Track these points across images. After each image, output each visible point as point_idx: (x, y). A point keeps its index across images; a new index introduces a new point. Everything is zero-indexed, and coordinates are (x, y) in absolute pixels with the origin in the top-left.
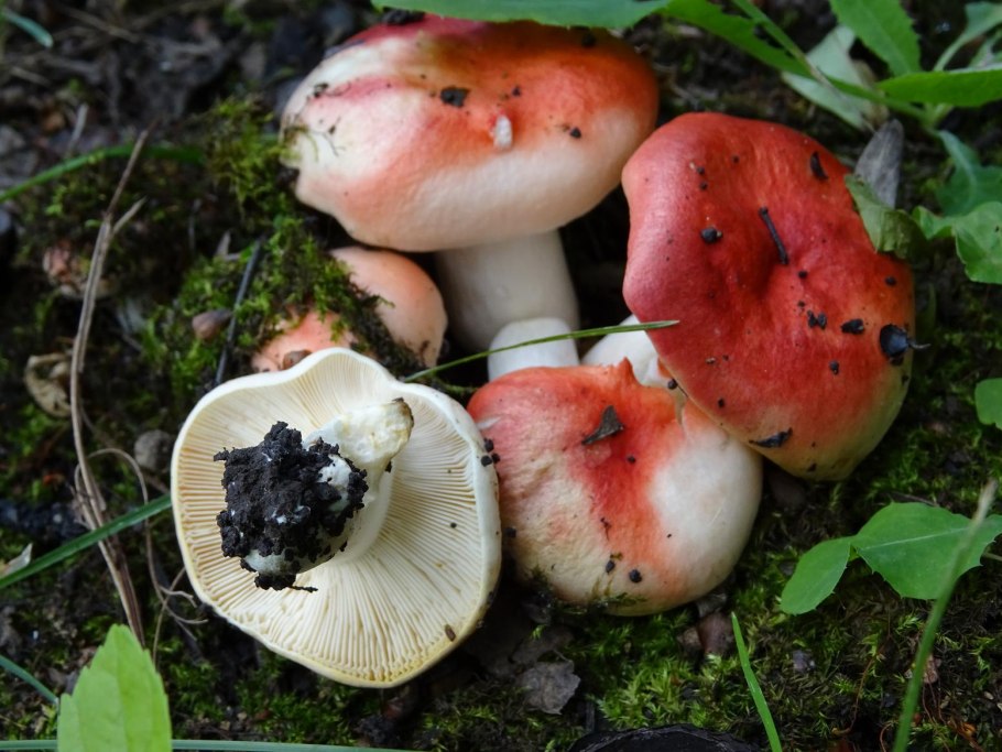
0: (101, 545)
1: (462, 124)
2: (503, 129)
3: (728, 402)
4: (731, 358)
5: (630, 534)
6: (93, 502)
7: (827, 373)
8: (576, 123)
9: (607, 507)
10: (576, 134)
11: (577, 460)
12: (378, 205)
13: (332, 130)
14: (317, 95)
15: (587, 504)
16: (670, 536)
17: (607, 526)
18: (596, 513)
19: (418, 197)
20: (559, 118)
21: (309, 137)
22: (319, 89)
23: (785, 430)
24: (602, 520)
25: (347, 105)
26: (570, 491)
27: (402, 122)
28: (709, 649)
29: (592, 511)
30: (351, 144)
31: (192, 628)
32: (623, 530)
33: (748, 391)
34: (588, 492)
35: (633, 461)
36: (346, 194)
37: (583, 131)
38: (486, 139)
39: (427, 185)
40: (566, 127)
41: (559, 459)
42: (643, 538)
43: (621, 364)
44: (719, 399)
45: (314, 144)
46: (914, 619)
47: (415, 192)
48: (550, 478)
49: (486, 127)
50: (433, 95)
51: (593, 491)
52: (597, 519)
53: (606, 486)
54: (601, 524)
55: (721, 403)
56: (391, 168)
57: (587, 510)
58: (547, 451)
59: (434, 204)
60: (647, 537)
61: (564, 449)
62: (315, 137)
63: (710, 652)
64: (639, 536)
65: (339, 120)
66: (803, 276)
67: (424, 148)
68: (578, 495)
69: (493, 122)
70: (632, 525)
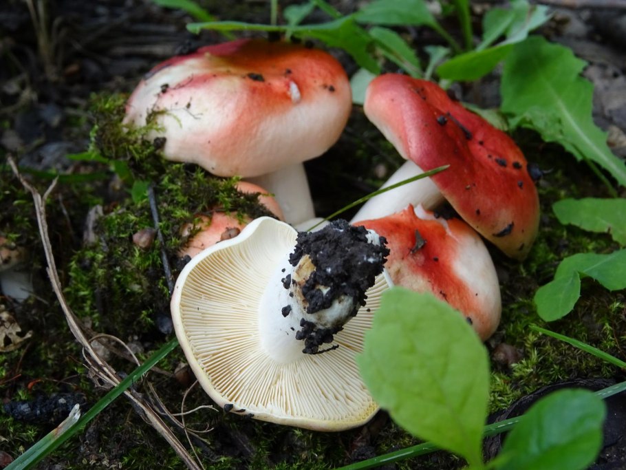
0: (127, 393)
1: (269, 90)
2: (294, 91)
3: (481, 211)
4: (476, 185)
5: (458, 297)
6: (105, 369)
7: (519, 189)
8: (329, 83)
9: (440, 286)
10: (332, 89)
11: (411, 264)
12: (234, 144)
13: (189, 106)
14: (164, 91)
15: (429, 286)
16: (477, 295)
17: (445, 296)
18: (435, 290)
19: (259, 134)
20: (319, 82)
21: (168, 114)
22: (164, 88)
23: (510, 223)
24: (441, 292)
25: (193, 90)
26: (416, 281)
27: (236, 92)
28: (510, 362)
29: (433, 289)
30: (206, 110)
31: (205, 436)
32: (453, 296)
33: (489, 203)
34: (426, 279)
35: (436, 260)
36: (209, 142)
37: (335, 87)
38: (286, 97)
39: (263, 126)
40: (325, 86)
41: (402, 264)
42: (464, 298)
43: (409, 208)
44: (476, 209)
45: (175, 117)
46: (618, 304)
47: (257, 131)
48: (403, 276)
49: (285, 89)
50: (244, 78)
51: (429, 278)
52: (438, 293)
53: (433, 274)
54: (441, 295)
55: (478, 212)
56: (239, 118)
57: (431, 289)
58: (395, 261)
59: (269, 138)
60: (466, 297)
61: (403, 259)
62: (175, 113)
63: (512, 363)
64: (462, 298)
65: (191, 99)
66: (481, 143)
67: (255, 104)
68: (422, 281)
69: (288, 86)
70: (457, 292)
